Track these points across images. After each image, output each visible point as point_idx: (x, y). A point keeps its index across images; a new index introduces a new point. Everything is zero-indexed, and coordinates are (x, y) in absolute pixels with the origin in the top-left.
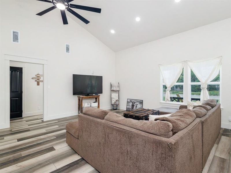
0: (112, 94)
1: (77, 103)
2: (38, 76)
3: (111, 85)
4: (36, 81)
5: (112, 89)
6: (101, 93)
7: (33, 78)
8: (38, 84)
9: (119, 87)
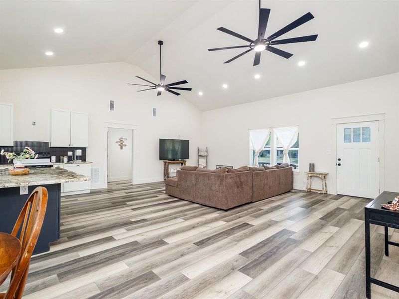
0: (199, 160)
1: (163, 169)
2: (122, 139)
3: (198, 149)
4: (119, 145)
5: (200, 154)
6: (188, 158)
7: (117, 142)
8: (121, 149)
9: (207, 152)
